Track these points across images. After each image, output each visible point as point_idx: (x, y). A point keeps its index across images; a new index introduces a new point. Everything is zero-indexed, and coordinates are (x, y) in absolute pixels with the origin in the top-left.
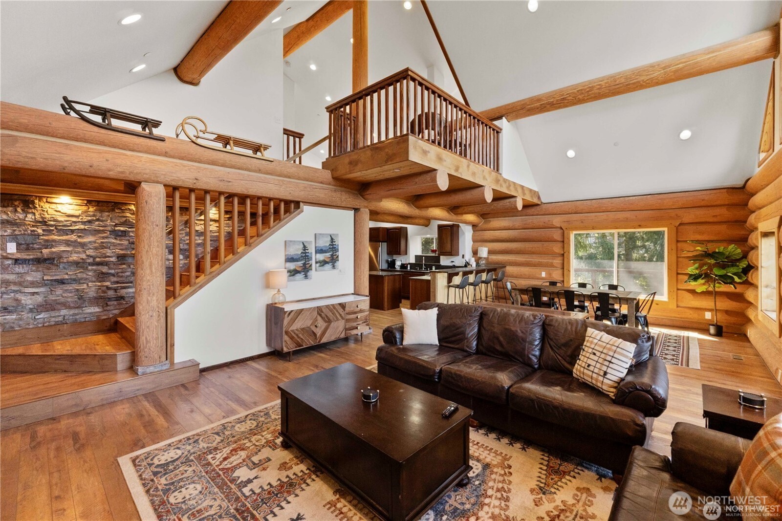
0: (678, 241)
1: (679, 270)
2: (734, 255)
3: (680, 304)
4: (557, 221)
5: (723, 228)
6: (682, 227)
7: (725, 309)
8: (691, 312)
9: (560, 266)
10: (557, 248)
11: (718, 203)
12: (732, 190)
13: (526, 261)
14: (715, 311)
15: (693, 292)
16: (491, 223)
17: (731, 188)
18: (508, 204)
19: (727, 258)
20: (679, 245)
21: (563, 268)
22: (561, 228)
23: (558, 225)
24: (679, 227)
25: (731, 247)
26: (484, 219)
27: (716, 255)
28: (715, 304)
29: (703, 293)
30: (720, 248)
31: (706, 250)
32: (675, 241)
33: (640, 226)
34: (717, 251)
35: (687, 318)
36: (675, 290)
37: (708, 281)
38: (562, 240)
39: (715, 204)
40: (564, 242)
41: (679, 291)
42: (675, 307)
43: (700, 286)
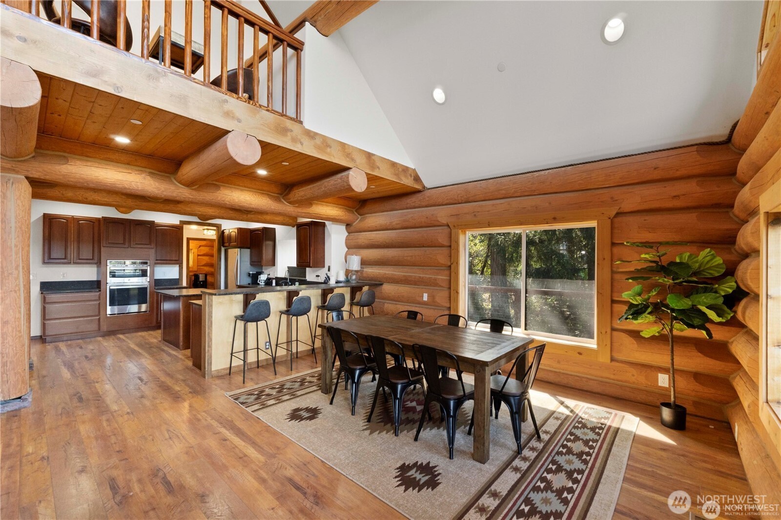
0: (613, 244)
1: (615, 294)
2: (710, 268)
3: (617, 356)
4: (442, 214)
5: (689, 219)
6: (619, 219)
7: (694, 370)
8: (632, 371)
9: (445, 284)
10: (441, 256)
11: (682, 172)
12: (708, 146)
13: (404, 276)
14: (673, 372)
15: (635, 334)
16: (367, 220)
17: (705, 144)
18: (340, 181)
19: (695, 274)
20: (616, 250)
21: (450, 288)
22: (448, 226)
23: (445, 222)
24: (616, 220)
25: (705, 254)
26: (361, 215)
27: (674, 269)
28: (672, 360)
29: (653, 338)
30: (683, 256)
31: (657, 259)
32: (610, 243)
33: (555, 218)
34: (678, 260)
35: (626, 382)
36: (609, 330)
37: (660, 319)
38: (448, 244)
39: (678, 174)
40: (452, 248)
41: (615, 333)
42: (609, 361)
43: (647, 325)
